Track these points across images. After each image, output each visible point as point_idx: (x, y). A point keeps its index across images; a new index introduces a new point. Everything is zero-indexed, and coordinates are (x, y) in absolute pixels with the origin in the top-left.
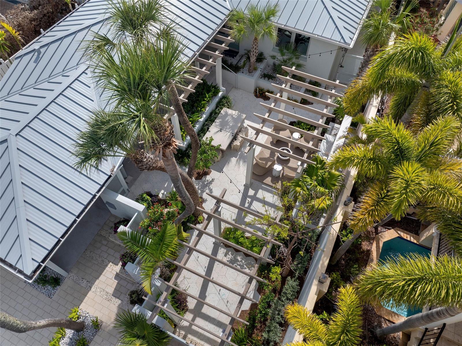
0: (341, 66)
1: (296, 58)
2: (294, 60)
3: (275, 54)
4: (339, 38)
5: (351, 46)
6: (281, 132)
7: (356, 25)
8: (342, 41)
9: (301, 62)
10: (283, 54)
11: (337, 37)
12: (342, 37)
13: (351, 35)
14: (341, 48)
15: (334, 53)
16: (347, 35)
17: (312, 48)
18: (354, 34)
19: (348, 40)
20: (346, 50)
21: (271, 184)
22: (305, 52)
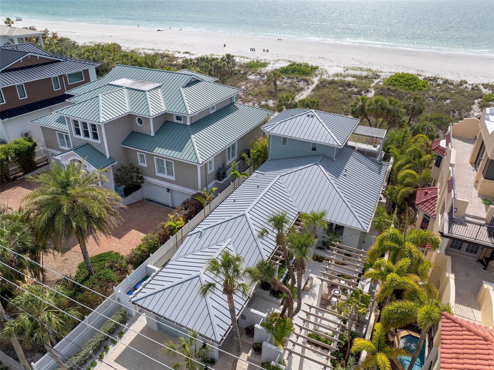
0: (364, 242)
1: (337, 238)
2: (336, 239)
3: (325, 235)
4: (360, 227)
5: (368, 231)
6: (333, 280)
7: (369, 220)
8: (362, 228)
9: (340, 240)
10: (329, 236)
11: (359, 227)
12: (362, 227)
13: (367, 226)
14: (362, 232)
15: (359, 235)
16: (365, 226)
17: (345, 232)
18: (369, 225)
19: (366, 228)
20: (365, 233)
21: (332, 310)
22: (342, 234)
